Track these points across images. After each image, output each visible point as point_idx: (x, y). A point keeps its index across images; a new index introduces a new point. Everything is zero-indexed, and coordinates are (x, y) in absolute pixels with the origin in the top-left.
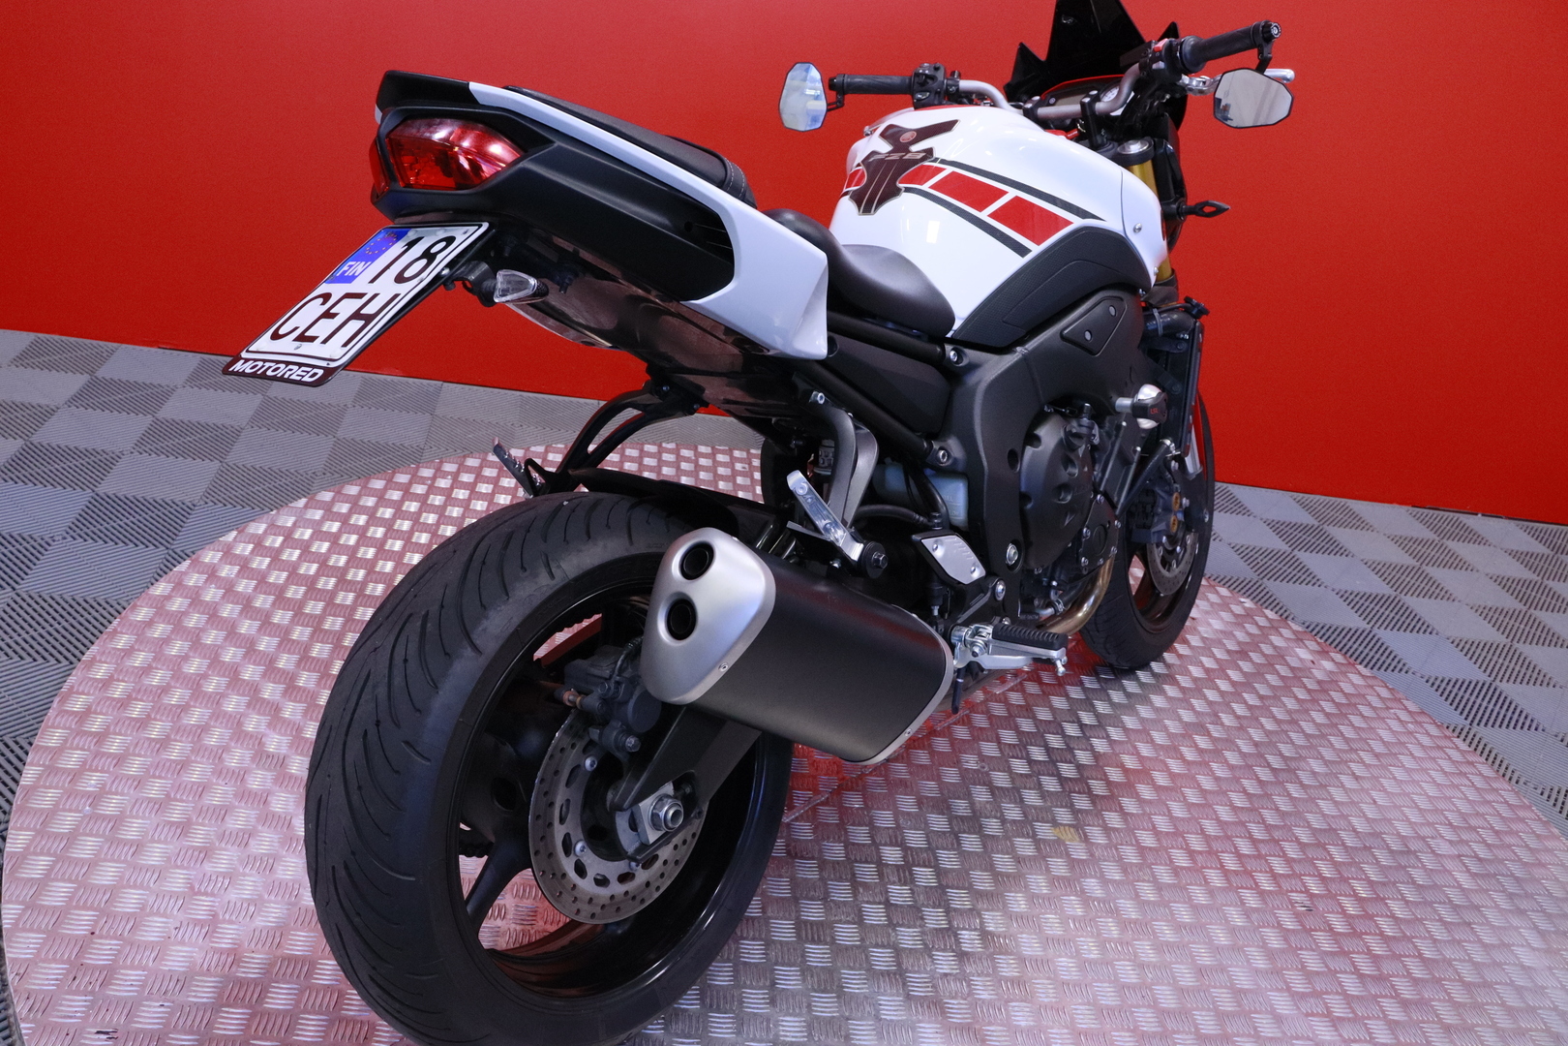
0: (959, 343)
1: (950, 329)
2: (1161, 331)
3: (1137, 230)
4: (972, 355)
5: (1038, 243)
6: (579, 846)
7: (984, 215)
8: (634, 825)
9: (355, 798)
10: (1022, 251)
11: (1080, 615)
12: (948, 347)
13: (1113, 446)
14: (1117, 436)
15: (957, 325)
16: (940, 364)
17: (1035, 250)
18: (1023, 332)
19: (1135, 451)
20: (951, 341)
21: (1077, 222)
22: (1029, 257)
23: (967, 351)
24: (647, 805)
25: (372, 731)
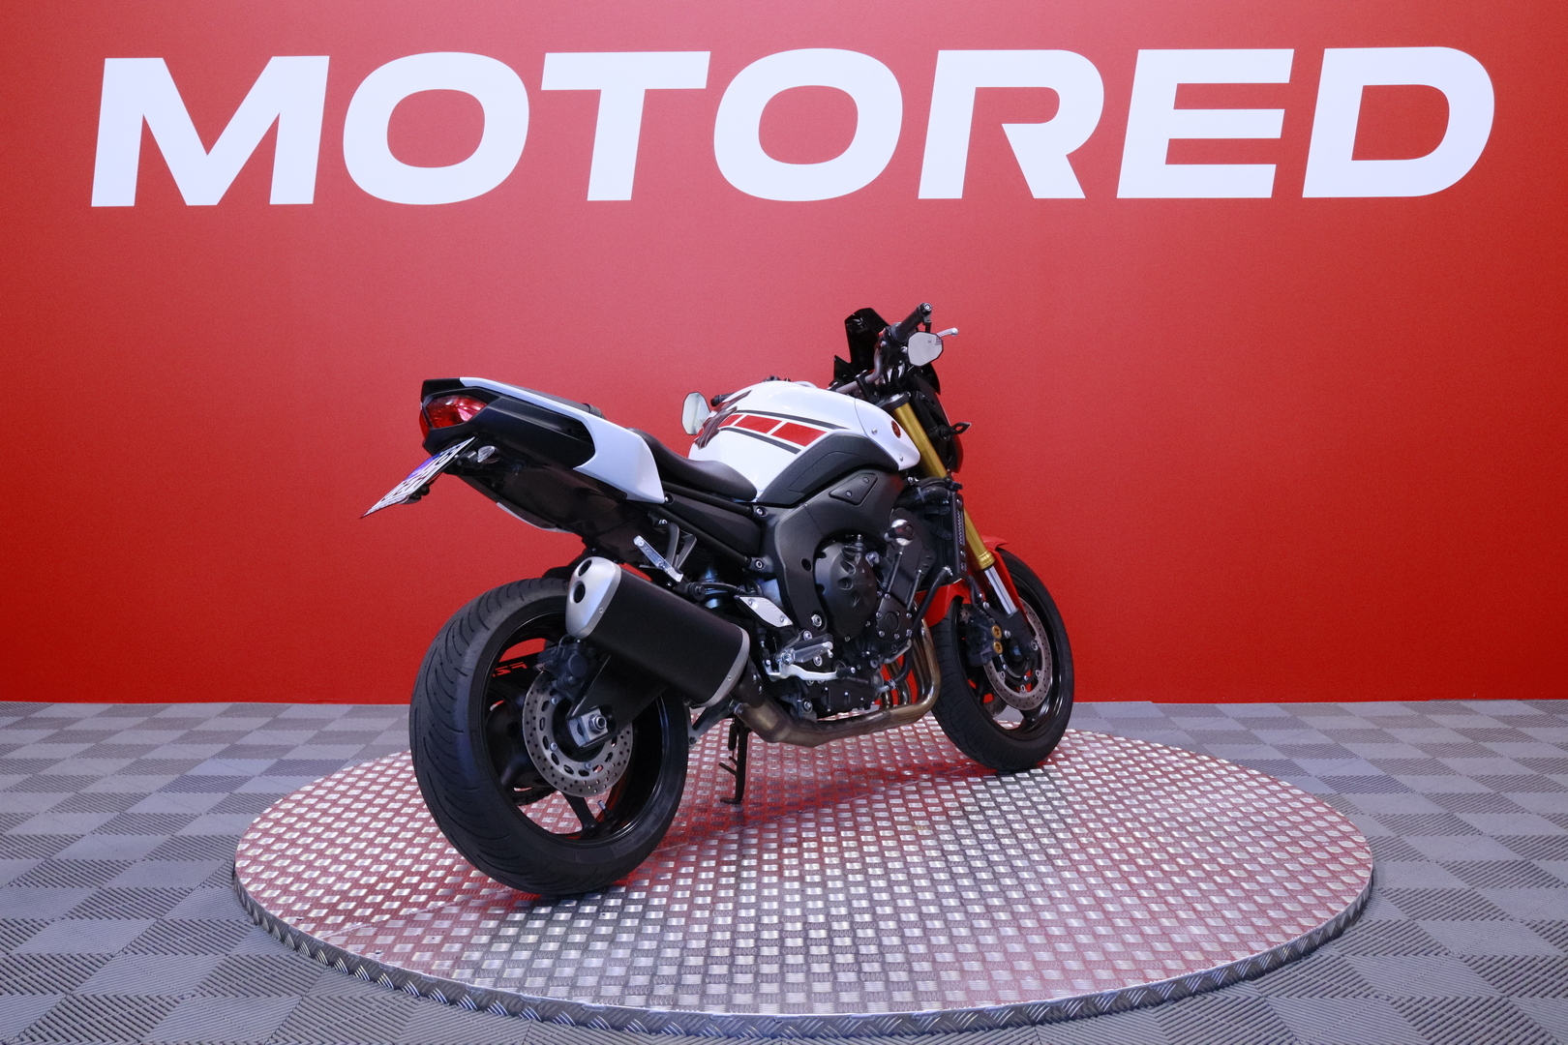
0: (762, 504)
1: (754, 497)
2: (923, 499)
3: (874, 432)
4: (770, 510)
5: (805, 445)
6: (552, 745)
7: (769, 435)
8: (581, 731)
9: (433, 698)
10: (795, 451)
11: (925, 703)
12: (755, 507)
13: (894, 566)
14: (896, 560)
15: (759, 495)
16: (751, 515)
17: (803, 449)
18: (802, 495)
19: (917, 573)
20: (757, 504)
21: (829, 432)
22: (799, 454)
23: (767, 508)
24: (585, 718)
25: (439, 667)
